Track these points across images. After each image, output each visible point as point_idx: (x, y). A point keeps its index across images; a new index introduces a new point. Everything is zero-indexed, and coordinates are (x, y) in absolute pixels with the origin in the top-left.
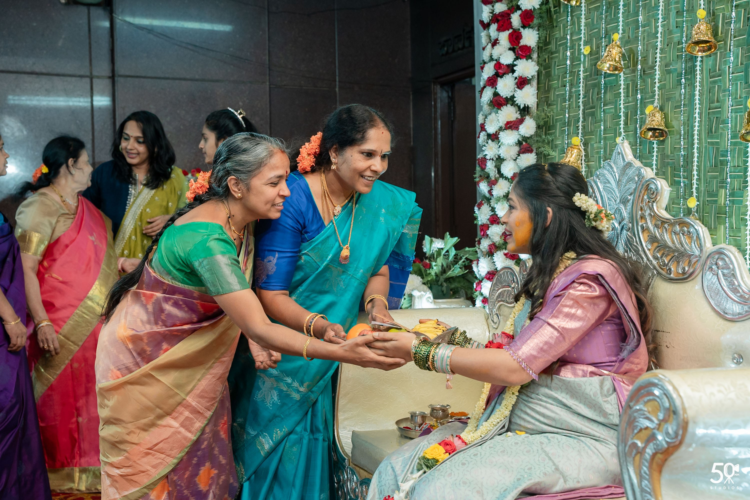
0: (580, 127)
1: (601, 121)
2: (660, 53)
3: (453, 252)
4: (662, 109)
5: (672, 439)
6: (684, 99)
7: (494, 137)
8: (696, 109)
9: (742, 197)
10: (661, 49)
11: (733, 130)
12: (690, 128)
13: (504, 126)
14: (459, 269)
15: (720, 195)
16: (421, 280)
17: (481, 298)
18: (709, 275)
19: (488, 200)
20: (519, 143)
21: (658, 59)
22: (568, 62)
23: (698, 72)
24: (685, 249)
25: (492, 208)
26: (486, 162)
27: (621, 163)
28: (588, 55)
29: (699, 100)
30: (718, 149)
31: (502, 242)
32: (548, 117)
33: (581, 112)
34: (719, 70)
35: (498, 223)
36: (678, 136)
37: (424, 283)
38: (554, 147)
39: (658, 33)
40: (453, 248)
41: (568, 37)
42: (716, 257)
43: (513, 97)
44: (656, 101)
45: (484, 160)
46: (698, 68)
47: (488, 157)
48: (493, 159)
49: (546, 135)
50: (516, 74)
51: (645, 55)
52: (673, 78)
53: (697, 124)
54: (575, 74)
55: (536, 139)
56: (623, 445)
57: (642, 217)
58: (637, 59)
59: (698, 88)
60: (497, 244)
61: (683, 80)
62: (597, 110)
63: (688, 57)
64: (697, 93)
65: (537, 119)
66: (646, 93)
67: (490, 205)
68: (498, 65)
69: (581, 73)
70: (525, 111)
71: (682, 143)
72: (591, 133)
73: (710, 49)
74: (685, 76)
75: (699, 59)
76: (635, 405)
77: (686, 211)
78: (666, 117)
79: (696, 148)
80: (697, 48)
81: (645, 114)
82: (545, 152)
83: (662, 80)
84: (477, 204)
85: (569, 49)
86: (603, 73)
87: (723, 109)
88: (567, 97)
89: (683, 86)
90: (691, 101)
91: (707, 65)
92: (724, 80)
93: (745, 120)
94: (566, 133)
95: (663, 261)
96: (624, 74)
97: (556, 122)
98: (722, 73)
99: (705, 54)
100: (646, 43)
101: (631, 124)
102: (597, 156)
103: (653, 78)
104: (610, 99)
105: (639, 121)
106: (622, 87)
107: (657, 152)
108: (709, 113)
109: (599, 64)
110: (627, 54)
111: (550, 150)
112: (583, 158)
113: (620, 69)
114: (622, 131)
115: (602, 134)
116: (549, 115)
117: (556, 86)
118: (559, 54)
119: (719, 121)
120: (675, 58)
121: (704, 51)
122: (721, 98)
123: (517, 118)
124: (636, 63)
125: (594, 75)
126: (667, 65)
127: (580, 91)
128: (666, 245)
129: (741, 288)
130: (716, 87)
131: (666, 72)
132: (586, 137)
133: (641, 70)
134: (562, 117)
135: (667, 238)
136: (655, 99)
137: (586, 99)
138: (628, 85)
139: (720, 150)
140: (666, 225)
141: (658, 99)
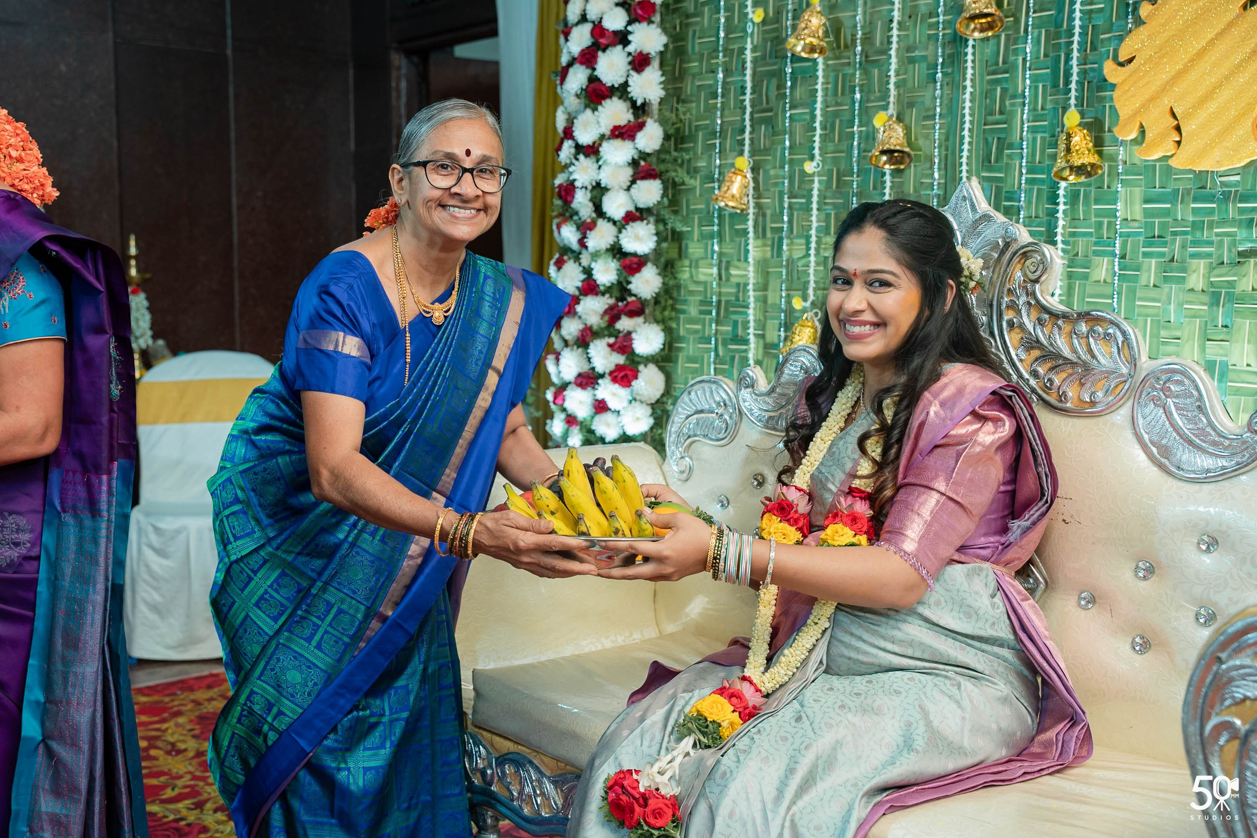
0: (747, 142)
1: (784, 132)
2: (899, 30)
4: (900, 119)
6: (941, 105)
7: (592, 151)
8: (963, 123)
10: (899, 23)
11: (1029, 160)
12: (949, 152)
13: (608, 133)
17: (563, 416)
18: (1147, 407)
19: (577, 255)
20: (634, 163)
21: (895, 39)
22: (722, 33)
23: (969, 64)
24: (1098, 362)
25: (584, 268)
26: (574, 192)
27: (970, 216)
28: (758, 24)
29: (970, 108)
30: (999, 188)
31: (603, 324)
32: (681, 121)
33: (747, 116)
34: (1004, 62)
35: (597, 294)
36: (928, 165)
38: (693, 171)
42: (1165, 377)
43: (626, 85)
44: (891, 106)
45: (570, 188)
46: (970, 57)
47: (577, 184)
48: (586, 188)
49: (678, 151)
50: (631, 48)
51: (867, 30)
52: (919, 70)
53: (966, 147)
54: (735, 54)
55: (661, 156)
56: (1199, 724)
57: (1013, 306)
58: (854, 36)
59: (969, 90)
60: (595, 328)
61: (939, 75)
62: (776, 114)
63: (947, 38)
64: (967, 96)
65: (662, 122)
66: (869, 91)
67: (580, 264)
68: (598, 30)
69: (748, 52)
70: (640, 110)
71: (936, 175)
72: (766, 151)
73: (990, 26)
74: (942, 68)
75: (971, 43)
76: (1230, 657)
78: (908, 135)
80: (972, 26)
81: (869, 125)
82: (677, 179)
83: (901, 72)
84: (552, 262)
85: (722, 11)
86: (789, 55)
87: (1010, 127)
88: (720, 90)
89: (939, 84)
90: (953, 109)
91: (982, 53)
92: (1014, 79)
93: (1062, 147)
94: (717, 151)
95: (1049, 380)
96: (826, 59)
97: (696, 131)
98: (1009, 68)
99: (982, 35)
100: (868, 11)
101: (839, 140)
102: (777, 190)
103: (884, 68)
104: (801, 99)
105: (856, 136)
106: (820, 80)
107: (891, 188)
108: (984, 130)
109: (792, 40)
110: (831, 27)
111: (685, 175)
112: (751, 192)
113: (821, 52)
114: (817, 152)
115: (787, 154)
116: (682, 117)
117: (697, 70)
118: (703, 18)
119: (1003, 144)
120: (924, 40)
121: (982, 31)
122: (1008, 108)
123: (629, 121)
124: (849, 42)
125: (770, 58)
126: (909, 49)
127: (745, 82)
128: (1059, 356)
129: (1214, 430)
130: (999, 89)
131: (907, 61)
132: (756, 158)
133: (861, 55)
134: (708, 122)
135: (1062, 344)
136: (888, 103)
137: (755, 96)
138: (837, 78)
139: (1005, 190)
140: (1060, 323)
141: (894, 103)
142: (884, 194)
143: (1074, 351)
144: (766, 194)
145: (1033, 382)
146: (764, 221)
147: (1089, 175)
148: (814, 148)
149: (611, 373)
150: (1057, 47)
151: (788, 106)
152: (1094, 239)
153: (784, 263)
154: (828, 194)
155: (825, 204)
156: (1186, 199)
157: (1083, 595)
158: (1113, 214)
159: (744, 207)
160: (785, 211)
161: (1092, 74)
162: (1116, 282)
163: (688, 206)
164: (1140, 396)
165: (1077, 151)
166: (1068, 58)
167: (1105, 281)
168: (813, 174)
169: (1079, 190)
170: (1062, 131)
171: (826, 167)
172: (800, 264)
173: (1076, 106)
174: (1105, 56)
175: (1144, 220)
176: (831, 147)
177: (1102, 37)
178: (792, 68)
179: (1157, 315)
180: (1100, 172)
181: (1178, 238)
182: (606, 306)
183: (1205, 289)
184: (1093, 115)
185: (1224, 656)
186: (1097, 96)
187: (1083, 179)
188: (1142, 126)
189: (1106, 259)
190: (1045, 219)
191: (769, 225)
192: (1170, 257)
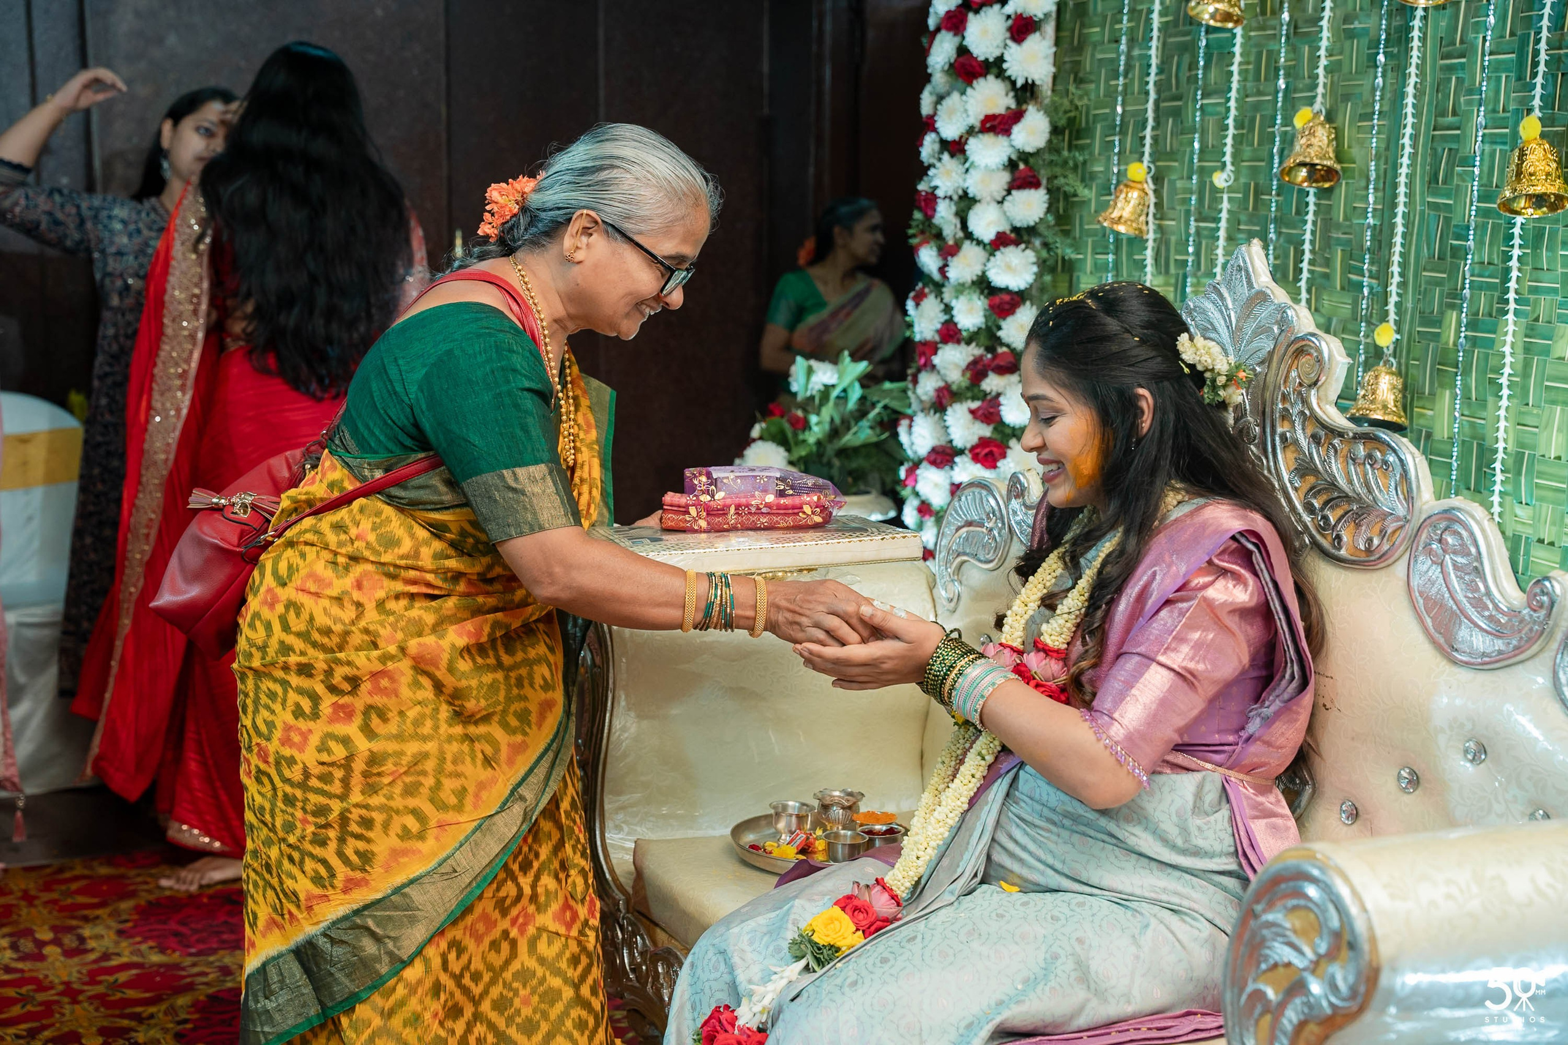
0: (1148, 141)
1: (1193, 130)
3: (856, 393)
4: (1330, 118)
5: (1344, 1000)
6: (1382, 98)
7: (955, 148)
8: (1405, 126)
9: (1494, 332)
11: (1485, 181)
12: (1389, 166)
13: (978, 125)
14: (869, 432)
15: (1446, 322)
16: (786, 454)
17: (916, 502)
18: (1424, 564)
19: (938, 287)
20: (1012, 165)
21: (1328, 4)
23: (1416, 43)
24: (1375, 500)
25: (946, 306)
26: (936, 203)
27: (1244, 292)
29: (1414, 106)
30: (1448, 220)
31: (965, 383)
32: (1077, 108)
33: (1150, 106)
34: (1462, 42)
35: (958, 342)
36: (1363, 183)
37: (791, 463)
38: (1087, 179)
40: (857, 385)
42: (1443, 525)
43: (1000, 60)
44: (1319, 99)
45: (931, 199)
46: (1416, 34)
47: (940, 193)
48: (951, 198)
49: (1070, 150)
50: (1009, 9)
52: (1358, 49)
53: (1405, 161)
54: (1140, 17)
55: (1047, 157)
56: (1236, 990)
57: (1286, 416)
60: (954, 387)
61: (1381, 58)
62: (1187, 104)
64: (1410, 90)
65: (1051, 111)
66: (1297, 78)
67: (942, 299)
69: (1155, 16)
70: (1026, 92)
71: (1371, 199)
72: (1172, 155)
74: (1386, 47)
75: (1420, 13)
76: (1265, 911)
77: (1372, 349)
78: (1338, 138)
79: (1400, 215)
81: (1291, 124)
82: (1067, 188)
83: (1334, 51)
84: (912, 294)
87: (1464, 133)
88: (1122, 68)
89: (1380, 69)
90: (1394, 106)
91: (1436, 27)
92: (1471, 67)
94: (1116, 150)
95: (1325, 518)
96: (1246, 30)
97: (1094, 122)
98: (1467, 50)
101: (1259, 144)
102: (1183, 208)
103: (1315, 45)
104: (1215, 83)
105: (1277, 139)
106: (1238, 59)
107: (1316, 213)
108: (1433, 137)
109: (1194, 5)
111: (1078, 183)
112: (1152, 209)
113: (1238, 21)
114: (1228, 158)
115: (1196, 160)
116: (1079, 104)
117: (1098, 38)
119: (1454, 159)
120: (1366, 5)
122: (1463, 107)
123: (1008, 108)
124: (1277, 6)
125: (1184, 24)
126: (1347, 19)
127: (1150, 57)
128: (1333, 485)
129: (1493, 601)
130: (1453, 80)
131: (1345, 34)
132: (1159, 164)
133: (1289, 24)
134: (1107, 111)
135: (1336, 468)
136: (1315, 97)
137: (1163, 77)
138: (1259, 55)
139: (1454, 223)
140: (1336, 442)
141: (1324, 96)
142: (1305, 222)
143: (1350, 482)
144: (1171, 213)
145: (1307, 518)
146: (1168, 250)
147: (1554, 207)
148: (1224, 154)
149: (973, 449)
150: (1526, 22)
151: (1199, 93)
152: (1559, 298)
154: (1244, 217)
155: (1240, 231)
157: (1345, 806)
159: (1142, 230)
160: (1191, 239)
163: (1081, 225)
164: (1417, 549)
165: (1532, 175)
166: (1537, 39)
168: (1222, 191)
169: (1542, 229)
170: (1516, 146)
171: (1242, 180)
173: (1542, 108)
176: (1247, 152)
178: (1207, 41)
182: (971, 358)
184: (1561, 123)
185: (1258, 908)
187: (1545, 213)
190: (1499, 266)
191: (1174, 257)
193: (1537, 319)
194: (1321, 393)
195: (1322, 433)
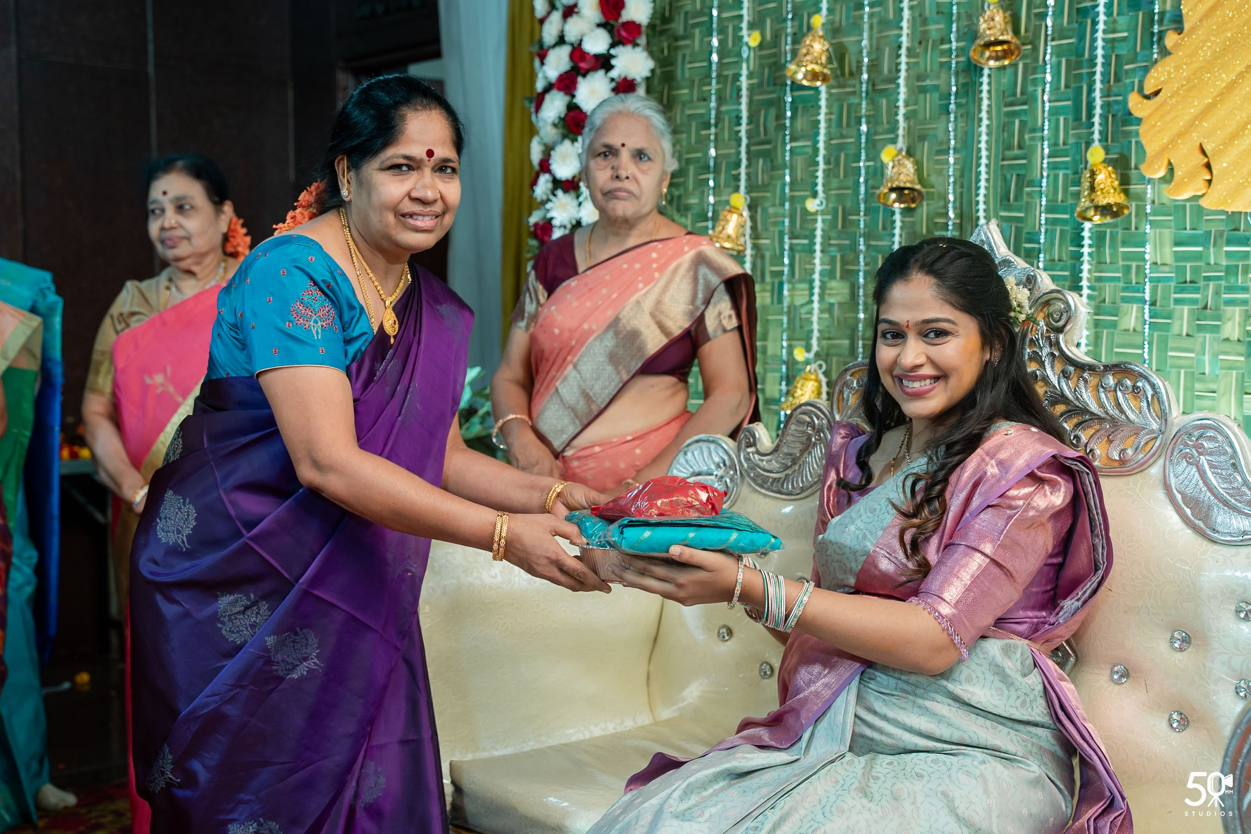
0: (743, 177)
1: (784, 167)
2: (908, 56)
4: (910, 153)
6: (955, 139)
7: (571, 186)
8: (978, 158)
10: (908, 49)
12: (965, 190)
18: (1179, 465)
21: (903, 67)
22: (715, 57)
23: (985, 95)
24: (1127, 418)
26: (551, 230)
28: (754, 48)
29: (987, 142)
30: (1018, 229)
33: (743, 149)
34: (1022, 93)
36: (942, 203)
38: (685, 209)
39: (901, 19)
41: (715, 13)
42: (1197, 433)
44: (900, 139)
45: (548, 228)
46: (985, 87)
47: (556, 223)
48: (565, 227)
50: (614, 74)
51: (874, 56)
52: (931, 101)
53: (983, 184)
54: (729, 81)
57: (1036, 358)
58: (860, 62)
59: (985, 122)
62: (775, 147)
63: (961, 66)
64: (983, 129)
66: (878, 124)
68: (578, 54)
69: (743, 79)
71: (951, 214)
72: (765, 187)
73: (1006, 54)
74: (956, 99)
75: (986, 72)
78: (919, 171)
80: (987, 54)
81: (876, 159)
83: (910, 103)
85: (715, 34)
86: (789, 82)
87: (1030, 162)
88: (713, 121)
89: (952, 116)
90: (968, 143)
91: (999, 84)
92: (1032, 112)
93: (1086, 185)
94: (711, 186)
96: (829, 88)
98: (1028, 99)
99: (998, 64)
100: (875, 36)
101: (845, 176)
102: (777, 229)
103: (892, 98)
104: (802, 130)
105: (863, 172)
106: (823, 110)
107: (902, 228)
108: (1002, 166)
109: (792, 67)
110: (835, 51)
112: (748, 231)
113: (825, 79)
114: (820, 188)
115: (787, 190)
117: (687, 98)
118: (693, 41)
119: (1022, 181)
120: (936, 67)
121: (997, 59)
122: (1028, 142)
124: (854, 69)
125: (768, 85)
126: (919, 78)
127: (740, 111)
128: (1085, 411)
130: (1017, 122)
131: (917, 90)
132: (754, 195)
133: (868, 82)
134: (699, 155)
135: (1088, 397)
136: (897, 136)
137: (752, 127)
138: (841, 107)
139: (1025, 231)
140: (1086, 375)
141: (904, 136)
142: (894, 235)
143: (1101, 405)
144: (765, 234)
146: (763, 264)
147: (1115, 215)
148: (816, 185)
150: (1079, 77)
151: (788, 138)
152: (1121, 284)
153: (785, 310)
154: (833, 234)
155: (830, 245)
156: (1219, 241)
157: (1116, 669)
158: (1141, 257)
159: (741, 248)
160: (786, 253)
161: (1116, 107)
162: (1147, 331)
164: (1172, 453)
165: (1102, 189)
166: (1091, 90)
167: (1134, 330)
168: (816, 213)
169: (1105, 232)
170: (1086, 168)
171: (831, 205)
172: (804, 310)
173: (1100, 141)
174: (1130, 88)
175: (1175, 264)
176: (835, 183)
177: (1127, 67)
178: (792, 97)
179: (1191, 367)
180: (1126, 212)
181: (1211, 284)
183: (1241, 339)
184: (1118, 150)
186: (1123, 131)
187: (1108, 220)
188: (1170, 163)
189: (1135, 306)
190: (1070, 262)
191: (769, 268)
192: (1203, 305)
193: (1104, 301)
194: (1068, 337)
195: (1072, 369)
